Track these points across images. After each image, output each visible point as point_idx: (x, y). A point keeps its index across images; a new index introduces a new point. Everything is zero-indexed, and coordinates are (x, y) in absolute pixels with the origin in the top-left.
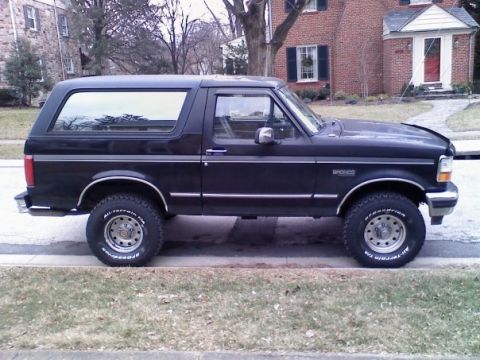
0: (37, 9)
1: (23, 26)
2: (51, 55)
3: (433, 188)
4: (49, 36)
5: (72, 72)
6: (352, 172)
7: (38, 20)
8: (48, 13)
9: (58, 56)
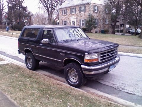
0: (98, 6)
1: (93, 11)
2: (100, 19)
3: (83, 64)
4: (101, 13)
5: (108, 23)
6: (64, 55)
7: (98, 9)
8: (101, 7)
9: (103, 19)
